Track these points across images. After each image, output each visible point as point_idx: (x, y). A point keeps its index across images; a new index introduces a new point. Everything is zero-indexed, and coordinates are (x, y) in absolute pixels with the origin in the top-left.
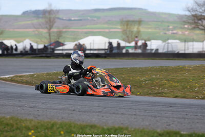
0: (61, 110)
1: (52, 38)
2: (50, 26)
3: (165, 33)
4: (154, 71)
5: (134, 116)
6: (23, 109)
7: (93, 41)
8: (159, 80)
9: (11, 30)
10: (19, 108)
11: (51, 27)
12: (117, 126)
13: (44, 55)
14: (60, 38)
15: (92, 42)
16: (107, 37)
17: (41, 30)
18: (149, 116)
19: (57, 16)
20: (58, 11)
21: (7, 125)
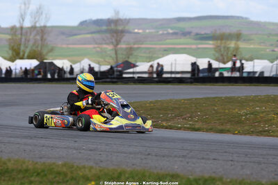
0: (130, 153)
1: (119, 56)
2: (116, 40)
3: (273, 51)
4: (257, 101)
5: (230, 162)
6: (80, 153)
7: (175, 60)
8: (265, 114)
9: (64, 46)
10: (74, 152)
11: (118, 42)
12: (207, 176)
13: (108, 80)
14: (131, 57)
15: (174, 62)
16: (194, 56)
17: (105, 46)
18: (250, 162)
19: (127, 28)
20: (128, 21)
21: (59, 173)
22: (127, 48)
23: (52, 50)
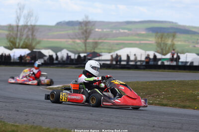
1: (88, 48)
7: (130, 52)
11: (87, 38)
22: (93, 43)
23: (39, 42)
